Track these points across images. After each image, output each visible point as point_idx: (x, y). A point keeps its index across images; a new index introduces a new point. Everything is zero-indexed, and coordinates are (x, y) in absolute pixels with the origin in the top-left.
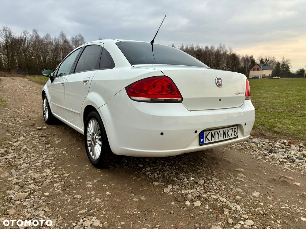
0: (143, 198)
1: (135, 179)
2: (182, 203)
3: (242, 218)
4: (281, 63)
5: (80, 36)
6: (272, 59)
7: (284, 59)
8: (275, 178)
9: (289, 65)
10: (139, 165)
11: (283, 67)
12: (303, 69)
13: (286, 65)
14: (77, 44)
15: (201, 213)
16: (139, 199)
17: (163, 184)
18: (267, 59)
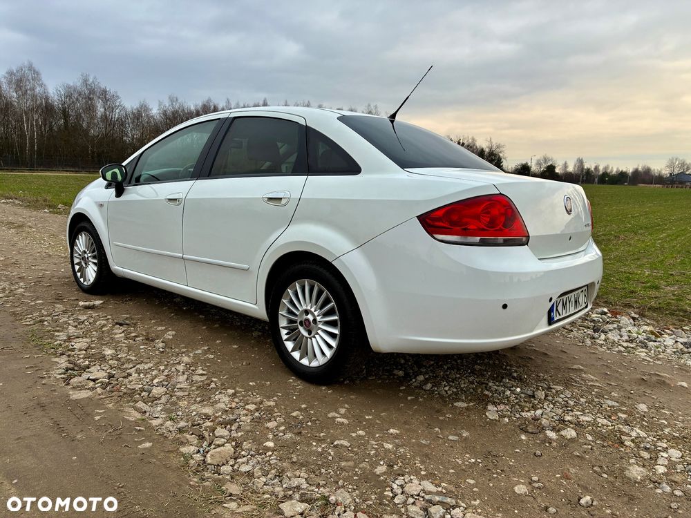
0: (465, 434)
1: (412, 399)
2: (541, 436)
3: (659, 448)
4: (487, 150)
5: (31, 68)
6: (470, 141)
7: (491, 143)
8: (644, 378)
9: (501, 155)
10: (396, 372)
11: (489, 159)
12: (527, 163)
13: (495, 155)
14: (23, 89)
15: (587, 449)
16: (460, 435)
17: (475, 405)
18: (461, 141)
